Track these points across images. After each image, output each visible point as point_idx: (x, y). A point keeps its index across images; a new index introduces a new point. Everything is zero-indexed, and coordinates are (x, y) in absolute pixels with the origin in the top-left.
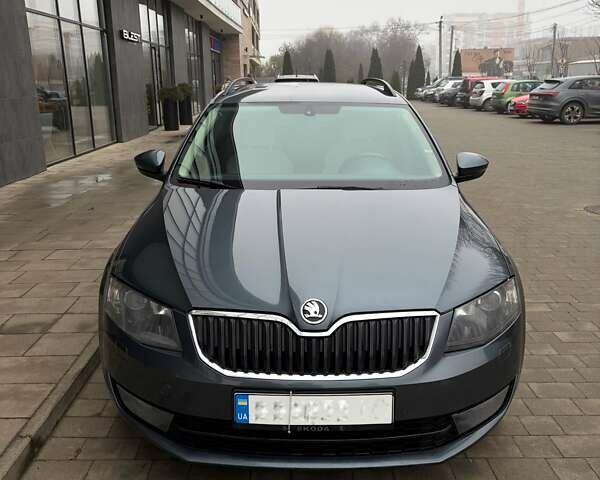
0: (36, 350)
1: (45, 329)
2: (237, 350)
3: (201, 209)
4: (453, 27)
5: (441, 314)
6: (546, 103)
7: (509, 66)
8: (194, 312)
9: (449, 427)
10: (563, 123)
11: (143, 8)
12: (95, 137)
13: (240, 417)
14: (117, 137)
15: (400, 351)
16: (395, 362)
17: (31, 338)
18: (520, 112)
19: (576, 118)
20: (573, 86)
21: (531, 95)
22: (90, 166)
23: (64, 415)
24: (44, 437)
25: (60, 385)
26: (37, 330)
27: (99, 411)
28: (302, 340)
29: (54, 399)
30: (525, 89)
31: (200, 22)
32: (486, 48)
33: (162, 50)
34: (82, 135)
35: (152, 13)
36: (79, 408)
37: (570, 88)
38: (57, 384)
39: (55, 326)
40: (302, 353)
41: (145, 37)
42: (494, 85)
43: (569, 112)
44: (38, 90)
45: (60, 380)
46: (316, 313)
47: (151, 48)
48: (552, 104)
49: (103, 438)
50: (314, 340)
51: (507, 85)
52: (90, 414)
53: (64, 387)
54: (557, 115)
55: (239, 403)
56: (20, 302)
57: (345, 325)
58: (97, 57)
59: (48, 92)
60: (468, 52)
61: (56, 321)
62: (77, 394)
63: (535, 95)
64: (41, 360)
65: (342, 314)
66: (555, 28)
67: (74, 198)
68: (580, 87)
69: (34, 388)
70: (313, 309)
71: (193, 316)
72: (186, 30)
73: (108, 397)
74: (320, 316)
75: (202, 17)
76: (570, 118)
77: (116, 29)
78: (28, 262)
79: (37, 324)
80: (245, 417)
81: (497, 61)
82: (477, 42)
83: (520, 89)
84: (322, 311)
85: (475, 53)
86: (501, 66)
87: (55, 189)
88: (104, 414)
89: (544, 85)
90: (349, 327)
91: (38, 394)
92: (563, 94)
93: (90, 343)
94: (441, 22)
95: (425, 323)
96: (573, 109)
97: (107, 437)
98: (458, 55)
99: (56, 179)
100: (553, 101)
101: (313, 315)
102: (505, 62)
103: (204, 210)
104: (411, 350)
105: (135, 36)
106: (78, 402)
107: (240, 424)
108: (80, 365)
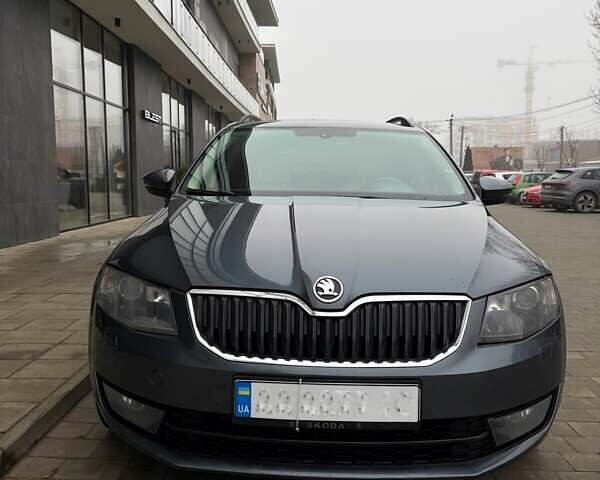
0: (23, 373)
1: (35, 356)
2: (240, 332)
3: (208, 229)
4: (463, 128)
5: (473, 300)
6: (558, 192)
7: (519, 165)
8: (194, 291)
9: (485, 434)
10: (577, 212)
11: (165, 97)
12: (111, 213)
13: (241, 410)
14: (132, 212)
15: (427, 338)
16: (420, 350)
17: (19, 364)
18: (533, 202)
19: (589, 207)
20: (584, 176)
21: (544, 184)
22: (103, 233)
23: (44, 436)
24: (18, 454)
25: (43, 404)
26: (28, 356)
27: (84, 434)
28: (314, 320)
29: (35, 416)
30: (536, 181)
31: (220, 113)
32: (496, 146)
33: (182, 135)
34: (98, 212)
35: (174, 102)
36: (63, 430)
37: (582, 177)
38: (40, 403)
39: (47, 354)
40: (314, 336)
41: (166, 120)
42: (506, 177)
43: (582, 201)
44: (59, 168)
45: (45, 399)
46: (330, 290)
47: (171, 131)
48: (565, 193)
49: (85, 459)
50: (328, 321)
51: (519, 177)
52: (73, 436)
53: (47, 406)
54: (571, 203)
55: (241, 393)
56: (14, 334)
57: (363, 306)
58: (119, 151)
59: (69, 171)
60: (479, 150)
61: (49, 349)
62: (62, 417)
63: (548, 184)
64: (26, 381)
65: (360, 294)
66: (562, 130)
67: (84, 255)
68: (591, 177)
69: (14, 406)
70: (328, 287)
71: (192, 295)
72: (207, 122)
73: (96, 421)
74: (336, 294)
75: (221, 107)
76: (583, 207)
77: (138, 109)
78: (28, 302)
79: (28, 352)
80: (246, 410)
81: (508, 159)
82: (488, 142)
83: (532, 180)
84: (337, 288)
85: (485, 151)
86: (511, 164)
87: (65, 249)
88: (90, 437)
89: (556, 175)
90: (368, 308)
91: (18, 411)
92: (575, 183)
93: (82, 368)
94: (451, 120)
95: (456, 309)
96: (586, 198)
97: (90, 458)
98: (468, 151)
99: (67, 242)
100: (564, 190)
101: (327, 292)
102: (515, 160)
103: (212, 230)
104: (440, 338)
105: (156, 118)
106: (62, 424)
107: (239, 418)
108: (69, 387)
